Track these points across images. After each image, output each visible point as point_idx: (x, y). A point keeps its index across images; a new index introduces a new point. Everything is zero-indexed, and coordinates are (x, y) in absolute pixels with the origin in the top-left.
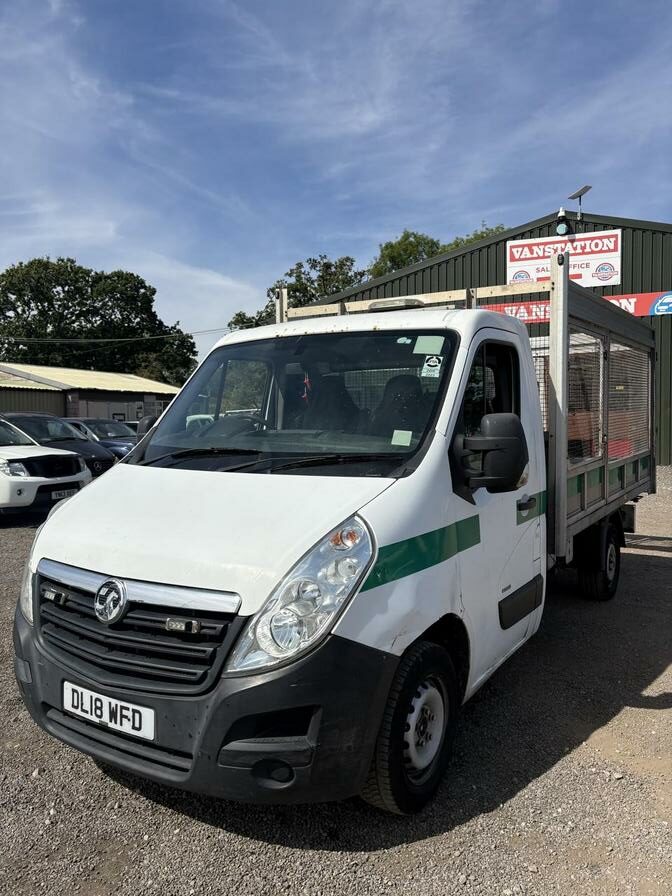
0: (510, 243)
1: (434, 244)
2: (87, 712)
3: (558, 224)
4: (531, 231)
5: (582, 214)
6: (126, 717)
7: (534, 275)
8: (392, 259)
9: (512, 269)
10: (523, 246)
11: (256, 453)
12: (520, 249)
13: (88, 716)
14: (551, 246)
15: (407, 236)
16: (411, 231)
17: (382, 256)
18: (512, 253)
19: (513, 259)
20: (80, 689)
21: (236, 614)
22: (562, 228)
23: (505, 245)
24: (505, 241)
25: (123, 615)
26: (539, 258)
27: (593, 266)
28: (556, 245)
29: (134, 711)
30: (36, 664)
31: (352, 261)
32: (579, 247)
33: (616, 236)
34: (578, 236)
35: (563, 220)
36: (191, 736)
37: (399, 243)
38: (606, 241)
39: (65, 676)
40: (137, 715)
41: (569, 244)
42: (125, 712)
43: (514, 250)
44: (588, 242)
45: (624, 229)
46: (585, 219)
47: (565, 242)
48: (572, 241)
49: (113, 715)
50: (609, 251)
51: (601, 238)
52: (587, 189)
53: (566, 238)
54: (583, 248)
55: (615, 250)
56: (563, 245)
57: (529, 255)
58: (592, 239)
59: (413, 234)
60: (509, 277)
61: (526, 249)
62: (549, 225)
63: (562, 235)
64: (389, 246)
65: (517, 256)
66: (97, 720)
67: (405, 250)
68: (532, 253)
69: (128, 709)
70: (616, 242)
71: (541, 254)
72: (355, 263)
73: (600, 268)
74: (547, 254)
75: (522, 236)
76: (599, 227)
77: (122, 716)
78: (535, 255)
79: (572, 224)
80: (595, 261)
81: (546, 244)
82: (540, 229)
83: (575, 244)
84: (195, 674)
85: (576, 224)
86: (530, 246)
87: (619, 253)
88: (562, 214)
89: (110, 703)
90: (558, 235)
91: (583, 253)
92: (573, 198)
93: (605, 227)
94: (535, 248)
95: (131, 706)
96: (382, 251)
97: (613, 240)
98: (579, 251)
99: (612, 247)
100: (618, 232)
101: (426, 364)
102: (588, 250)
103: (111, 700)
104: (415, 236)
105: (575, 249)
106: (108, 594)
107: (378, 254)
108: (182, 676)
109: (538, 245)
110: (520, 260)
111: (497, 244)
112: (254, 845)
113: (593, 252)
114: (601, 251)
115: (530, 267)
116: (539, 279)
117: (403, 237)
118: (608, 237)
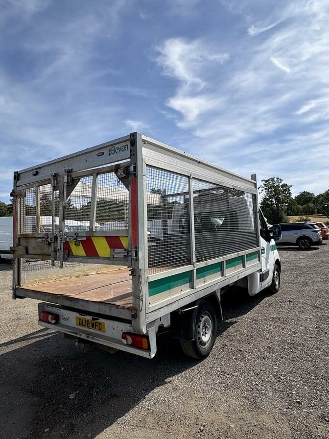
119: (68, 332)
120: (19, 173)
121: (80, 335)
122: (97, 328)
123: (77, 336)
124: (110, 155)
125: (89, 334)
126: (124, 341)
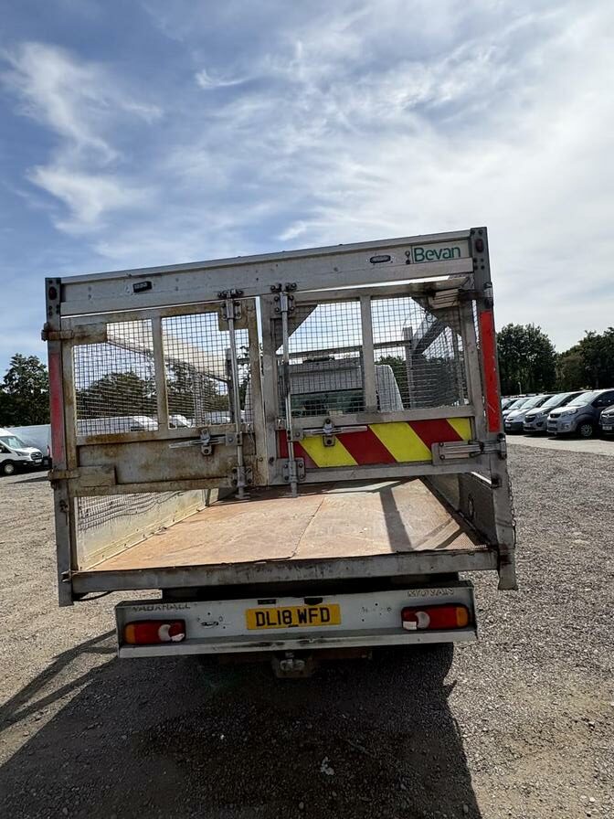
119: (236, 647)
120: (63, 282)
121: (279, 644)
122: (317, 619)
123: (270, 649)
124: (408, 262)
125: (303, 638)
126: (411, 625)
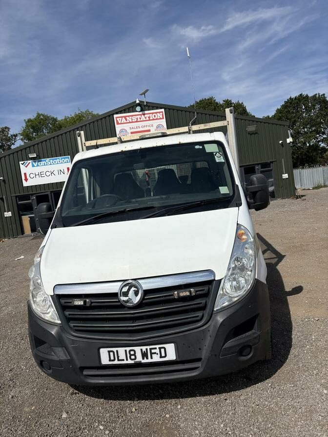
0: (115, 116)
1: (55, 120)
2: (123, 360)
3: (137, 106)
4: (125, 110)
5: (147, 102)
6: (155, 353)
7: (129, 131)
8: (33, 127)
9: (118, 128)
10: (122, 117)
11: (152, 208)
12: (121, 119)
13: (125, 362)
14: (135, 117)
15: (39, 115)
16: (40, 113)
17: (27, 126)
18: (117, 120)
19: (118, 123)
20: (115, 349)
21: (214, 280)
22: (138, 108)
23: (113, 117)
24: (113, 115)
25: (143, 299)
26: (130, 122)
27: (155, 126)
28: (137, 117)
29: (160, 348)
30: (70, 346)
31: (9, 129)
32: (147, 117)
33: (162, 112)
34: (146, 112)
35: (139, 105)
36: (200, 349)
37: (35, 119)
38: (158, 114)
39: (100, 346)
40: (163, 350)
41: (143, 116)
42: (153, 351)
43: (118, 119)
44: (151, 115)
45: (165, 109)
46: (148, 105)
47: (141, 115)
48: (144, 114)
49: (144, 355)
50: (160, 119)
51: (156, 113)
52: (147, 91)
53: (141, 113)
54: (149, 117)
55: (163, 118)
56: (140, 116)
57: (125, 122)
58: (153, 113)
59: (42, 114)
60: (118, 132)
61: (123, 118)
62: (133, 107)
63: (139, 112)
64: (29, 120)
65: (120, 122)
66: (132, 362)
67: (40, 123)
68: (126, 120)
69: (156, 348)
70: (163, 115)
71: (131, 121)
72: (10, 130)
73: (158, 127)
74: (133, 121)
75: (121, 112)
76: (155, 108)
77: (151, 354)
78: (128, 121)
79: (143, 106)
80: (156, 123)
81: (132, 116)
82: (129, 109)
83: (145, 116)
84: (198, 316)
85: (145, 107)
86: (125, 117)
87: (165, 120)
88: (138, 102)
89: (141, 350)
90: (137, 111)
91: (149, 120)
92: (141, 95)
93: (157, 108)
94: (128, 118)
95: (157, 346)
96: (26, 123)
97: (161, 114)
98: (148, 119)
99: (161, 117)
100: (163, 110)
101: (216, 157)
102: (151, 118)
103: (142, 347)
104: (43, 115)
105: (146, 118)
106: (129, 290)
107: (24, 125)
108: (189, 320)
109: (129, 116)
110: (121, 124)
111: (109, 116)
112: (223, 396)
113: (153, 119)
114: (157, 119)
115: (127, 127)
116: (132, 133)
117: (37, 116)
118: (159, 112)
